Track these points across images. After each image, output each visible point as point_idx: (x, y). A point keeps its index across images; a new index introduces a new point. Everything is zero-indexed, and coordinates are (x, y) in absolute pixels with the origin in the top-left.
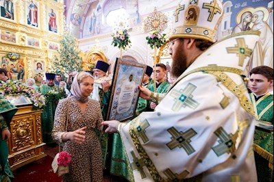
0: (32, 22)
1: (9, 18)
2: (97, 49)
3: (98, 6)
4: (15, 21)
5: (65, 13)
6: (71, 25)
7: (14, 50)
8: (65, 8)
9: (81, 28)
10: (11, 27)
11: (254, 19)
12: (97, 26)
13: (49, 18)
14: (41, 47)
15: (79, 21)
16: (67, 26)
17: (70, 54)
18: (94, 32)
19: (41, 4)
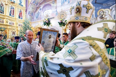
0: (12, 15)
1: (2, 13)
2: (40, 26)
3: (40, 8)
4: (4, 14)
5: (26, 11)
6: (29, 16)
7: (3, 26)
8: (26, 9)
9: (33, 17)
10: (2, 17)
11: (105, 14)
12: (39, 16)
13: (19, 13)
14: (15, 25)
15: (32, 14)
16: (27, 16)
17: (27, 28)
18: (38, 19)
19: (16, 7)
